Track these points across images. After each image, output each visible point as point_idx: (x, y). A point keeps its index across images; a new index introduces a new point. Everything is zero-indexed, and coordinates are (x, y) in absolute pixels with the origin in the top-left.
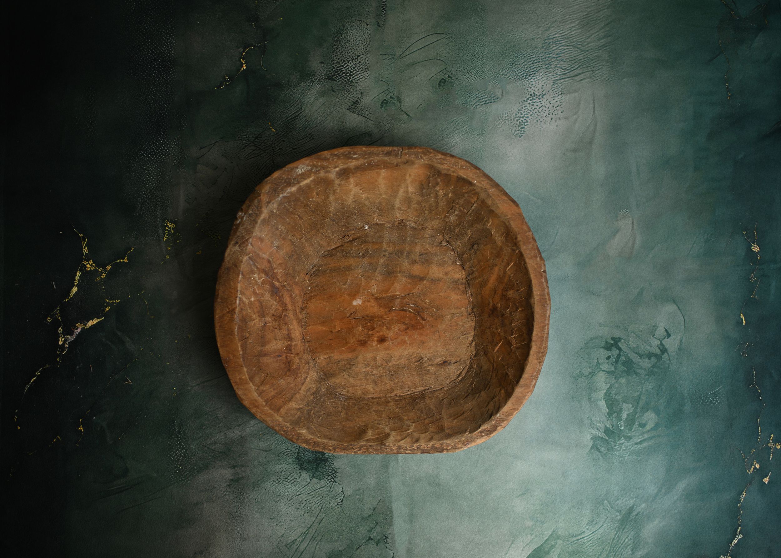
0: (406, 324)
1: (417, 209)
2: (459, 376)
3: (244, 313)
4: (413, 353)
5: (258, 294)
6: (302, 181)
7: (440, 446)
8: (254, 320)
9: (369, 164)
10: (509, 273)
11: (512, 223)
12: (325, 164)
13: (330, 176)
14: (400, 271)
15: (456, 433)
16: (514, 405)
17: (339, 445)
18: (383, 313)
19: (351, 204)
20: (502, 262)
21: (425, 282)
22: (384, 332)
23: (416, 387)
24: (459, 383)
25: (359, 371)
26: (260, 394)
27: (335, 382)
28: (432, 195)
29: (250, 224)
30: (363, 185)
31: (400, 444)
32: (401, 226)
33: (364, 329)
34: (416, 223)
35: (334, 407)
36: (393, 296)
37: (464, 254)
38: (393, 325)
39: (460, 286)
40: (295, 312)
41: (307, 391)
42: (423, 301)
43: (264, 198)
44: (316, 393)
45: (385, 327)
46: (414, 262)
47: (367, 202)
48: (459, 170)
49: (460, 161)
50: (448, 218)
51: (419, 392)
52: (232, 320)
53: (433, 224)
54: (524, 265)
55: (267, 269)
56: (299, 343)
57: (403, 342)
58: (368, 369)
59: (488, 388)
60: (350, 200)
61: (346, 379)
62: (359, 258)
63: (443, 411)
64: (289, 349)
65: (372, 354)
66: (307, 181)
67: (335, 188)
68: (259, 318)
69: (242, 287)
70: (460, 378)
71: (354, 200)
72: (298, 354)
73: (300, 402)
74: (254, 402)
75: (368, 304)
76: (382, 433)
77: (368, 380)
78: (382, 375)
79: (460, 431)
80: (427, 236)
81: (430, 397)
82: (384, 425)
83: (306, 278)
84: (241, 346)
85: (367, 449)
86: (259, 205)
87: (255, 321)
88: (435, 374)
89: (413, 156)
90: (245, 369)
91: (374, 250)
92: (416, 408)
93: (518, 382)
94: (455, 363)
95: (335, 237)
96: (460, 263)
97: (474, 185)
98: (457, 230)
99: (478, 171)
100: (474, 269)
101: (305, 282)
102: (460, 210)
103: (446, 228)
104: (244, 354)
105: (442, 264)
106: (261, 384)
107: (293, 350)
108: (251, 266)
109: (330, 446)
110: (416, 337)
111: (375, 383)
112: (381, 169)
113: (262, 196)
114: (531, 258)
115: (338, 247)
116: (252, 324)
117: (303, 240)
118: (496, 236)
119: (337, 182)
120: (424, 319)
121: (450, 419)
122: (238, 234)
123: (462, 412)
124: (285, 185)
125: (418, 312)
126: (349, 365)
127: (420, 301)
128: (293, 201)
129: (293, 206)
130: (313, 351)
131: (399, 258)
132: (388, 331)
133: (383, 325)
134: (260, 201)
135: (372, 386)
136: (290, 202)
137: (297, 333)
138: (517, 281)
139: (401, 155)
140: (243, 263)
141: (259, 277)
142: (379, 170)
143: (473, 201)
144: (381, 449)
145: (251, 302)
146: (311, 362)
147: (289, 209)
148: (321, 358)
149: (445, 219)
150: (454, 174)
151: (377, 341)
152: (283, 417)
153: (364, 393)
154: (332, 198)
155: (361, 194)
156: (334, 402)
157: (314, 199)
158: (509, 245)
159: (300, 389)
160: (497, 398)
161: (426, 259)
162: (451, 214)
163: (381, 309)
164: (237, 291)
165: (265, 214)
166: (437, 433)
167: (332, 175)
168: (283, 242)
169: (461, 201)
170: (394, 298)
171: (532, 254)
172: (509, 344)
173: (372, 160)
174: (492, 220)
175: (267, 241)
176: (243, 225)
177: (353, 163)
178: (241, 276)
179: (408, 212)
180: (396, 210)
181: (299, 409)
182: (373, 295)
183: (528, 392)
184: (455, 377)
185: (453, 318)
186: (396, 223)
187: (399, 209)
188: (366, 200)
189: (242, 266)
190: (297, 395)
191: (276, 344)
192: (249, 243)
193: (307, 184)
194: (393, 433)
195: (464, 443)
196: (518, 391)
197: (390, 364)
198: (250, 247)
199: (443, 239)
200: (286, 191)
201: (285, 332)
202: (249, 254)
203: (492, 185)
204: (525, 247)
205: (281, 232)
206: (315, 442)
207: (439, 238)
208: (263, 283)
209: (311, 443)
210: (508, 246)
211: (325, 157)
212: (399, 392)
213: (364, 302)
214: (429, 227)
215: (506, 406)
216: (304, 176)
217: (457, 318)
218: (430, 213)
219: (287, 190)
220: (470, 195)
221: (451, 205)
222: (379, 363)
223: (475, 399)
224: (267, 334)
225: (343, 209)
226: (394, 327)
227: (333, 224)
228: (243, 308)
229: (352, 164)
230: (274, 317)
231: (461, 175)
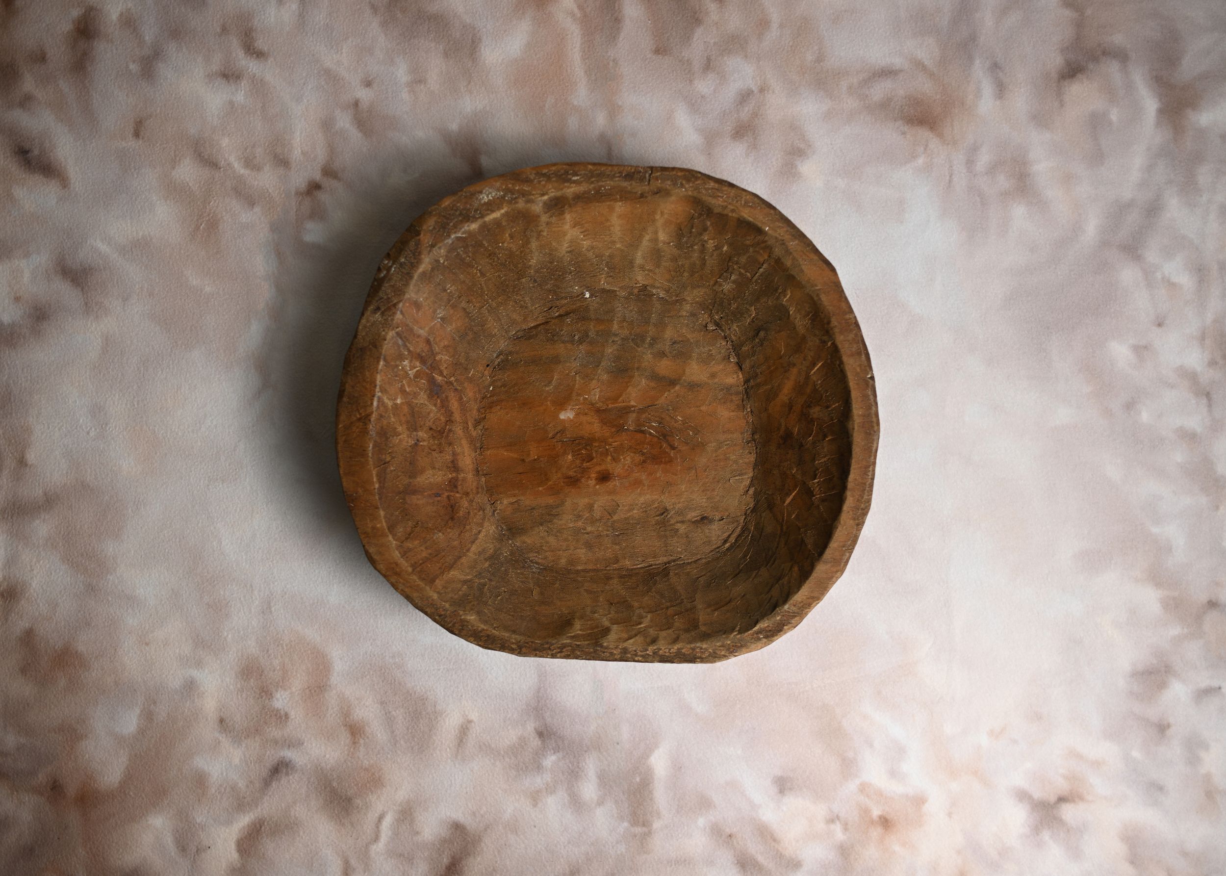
0: (643, 454)
1: (671, 268)
2: (725, 541)
3: (385, 422)
4: (653, 502)
5: (408, 393)
6: (488, 214)
7: (691, 651)
8: (400, 434)
9: (598, 191)
10: (815, 378)
11: (823, 298)
12: (527, 189)
13: (533, 208)
14: (638, 369)
15: (718, 632)
16: (812, 592)
17: (527, 643)
18: (608, 434)
19: (564, 256)
20: (805, 360)
21: (677, 388)
22: (608, 465)
23: (654, 557)
24: (724, 554)
25: (564, 527)
26: (404, 555)
27: (524, 543)
28: (696, 247)
29: (401, 280)
30: (586, 225)
31: (625, 645)
32: (644, 294)
33: (576, 459)
34: (667, 291)
35: (522, 582)
36: (625, 408)
37: (742, 346)
38: (623, 455)
39: (734, 398)
40: (465, 425)
41: (480, 553)
42: (672, 418)
43: (426, 239)
44: (493, 557)
45: (609, 458)
46: (662, 354)
47: (590, 254)
48: (741, 209)
49: (744, 193)
50: (721, 285)
51: (660, 564)
52: (365, 432)
53: (694, 296)
54: (839, 365)
55: (424, 354)
56: (470, 476)
57: (638, 483)
58: (580, 524)
59: (771, 562)
60: (563, 248)
61: (543, 538)
62: (574, 344)
63: (698, 596)
64: (453, 484)
65: (586, 500)
66: (496, 215)
67: (540, 228)
68: (408, 433)
69: (383, 380)
70: (727, 545)
71: (569, 249)
72: (468, 493)
73: (468, 571)
74: (394, 566)
75: (584, 419)
76: (597, 627)
77: (578, 541)
78: (602, 534)
79: (725, 630)
80: (684, 313)
81: (676, 574)
82: (601, 614)
83: (486, 373)
84: (377, 475)
85: (573, 651)
86: (417, 249)
87: (401, 437)
88: (687, 537)
89: (669, 182)
90: (382, 513)
91: (597, 332)
92: (653, 590)
93: (821, 554)
94: (720, 520)
95: (536, 308)
96: (736, 360)
97: (766, 233)
98: (734, 306)
99: (772, 212)
100: (758, 371)
101: (484, 379)
102: (741, 274)
103: (715, 302)
104: (380, 488)
105: (706, 360)
106: (407, 539)
107: (460, 488)
108: (399, 346)
109: (513, 643)
110: (658, 475)
111: (589, 546)
112: (616, 200)
113: (422, 235)
114: (852, 355)
115: (540, 325)
116: (396, 440)
117: (484, 311)
118: (796, 318)
119: (544, 218)
120: (673, 448)
121: (709, 610)
122: (381, 294)
123: (728, 599)
124: (460, 218)
125: (664, 435)
126: (549, 515)
127: (668, 418)
128: (471, 245)
129: (470, 254)
130: (491, 491)
131: (638, 346)
132: (614, 464)
133: (607, 455)
134: (418, 244)
135: (584, 551)
136: (466, 247)
138: (827, 391)
139: (649, 180)
140: (386, 342)
141: (410, 366)
142: (612, 203)
143: (761, 260)
144: (595, 651)
145: (396, 404)
146: (488, 507)
147: (464, 259)
148: (505, 503)
149: (714, 288)
150: (734, 215)
151: (596, 479)
152: (438, 593)
153: (571, 562)
154: (534, 244)
155: (582, 240)
156: (522, 574)
157: (506, 245)
158: (817, 332)
159: (468, 550)
160: (787, 578)
161: (681, 351)
162: (725, 280)
163: (604, 427)
164: (375, 386)
165: (425, 265)
166: (687, 631)
167: (537, 208)
168: (452, 312)
169: (743, 260)
170: (626, 411)
171: (854, 350)
172: (810, 493)
173: (601, 186)
174: (791, 292)
175: (427, 308)
176: (390, 280)
177: (572, 190)
178: (382, 363)
179: (655, 273)
180: (636, 269)
181: (465, 582)
182: (592, 404)
183: (837, 571)
184: (720, 543)
185: (720, 448)
186: (636, 291)
187: (642, 268)
188: (589, 251)
189: (385, 347)
190: (464, 560)
191: (433, 475)
192: (398, 310)
193: (495, 219)
194: (615, 627)
195: (728, 649)
196: (821, 569)
197: (615, 518)
198: (399, 316)
199: (709, 320)
200: (461, 229)
201: (449, 458)
202: (397, 328)
203: (793, 236)
204: (842, 337)
205: (450, 295)
206: (488, 636)
207: (704, 317)
208: (417, 376)
209: (482, 636)
210: (815, 335)
211: (527, 178)
212: (627, 563)
213: (577, 415)
214: (688, 299)
215: (800, 592)
216: (491, 206)
217: (727, 449)
218: (691, 276)
219: (464, 227)
220: (757, 249)
221: (726, 266)
222: (597, 514)
223: (751, 579)
224: (419, 458)
225: (551, 263)
226: (624, 458)
227: (534, 287)
228: (383, 414)
229: (570, 190)
230: (431, 432)
231: (746, 216)
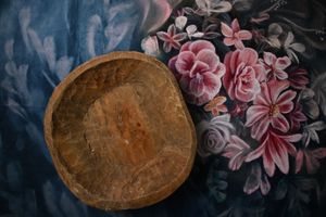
1: (76, 132)
2: (141, 86)
3: (149, 191)
4: (139, 109)
5: (139, 187)
12: (70, 181)
14: (106, 129)
21: (107, 117)
25: (156, 130)
27: (165, 138)
29: (109, 204)
36: (117, 127)
39: (102, 100)
41: (173, 149)
42: (115, 114)
52: (154, 195)
55: (127, 188)
56: (154, 160)
57: (136, 116)
60: (82, 163)
63: (158, 87)
74: (186, 171)
80: (86, 123)
82: (174, 111)
87: (150, 184)
88: (145, 96)
91: (102, 144)
94: (136, 90)
96: (92, 104)
98: (78, 111)
100: (92, 97)
103: (79, 117)
104: (166, 185)
106: (177, 171)
107: (158, 162)
110: (131, 111)
118: (73, 94)
120: (123, 110)
121: (160, 83)
122: (115, 208)
124: (85, 195)
125: (121, 114)
133: (132, 127)
141: (131, 190)
152: (187, 157)
154: (84, 171)
159: (173, 152)
164: (140, 198)
165: (102, 199)
168: (112, 185)
176: (111, 207)
178: (133, 199)
182: (121, 136)
187: (79, 140)
188: (80, 156)
189: (129, 200)
190: (176, 153)
191: (157, 171)
192: (118, 201)
193: (81, 186)
197: (148, 118)
201: (151, 168)
202: (122, 199)
208: (133, 187)
209: (194, 140)
215: (144, 60)
216: (78, 188)
222: (149, 123)
224: (155, 177)
225: (88, 164)
230: (146, 176)
231: (51, 120)
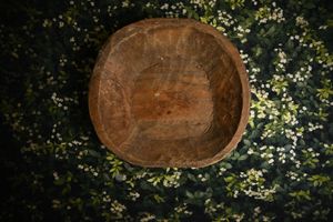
0: (180, 105)
4: (183, 119)
5: (109, 90)
6: (131, 35)
7: (196, 164)
8: (107, 102)
9: (164, 27)
10: (231, 81)
11: (233, 57)
13: (144, 33)
15: (204, 158)
17: (147, 163)
18: (169, 100)
19: (155, 47)
20: (228, 76)
22: (170, 109)
23: (184, 136)
24: (205, 134)
25: (157, 127)
26: (110, 138)
27: (146, 133)
28: (194, 43)
29: (105, 56)
30: (161, 37)
31: (177, 162)
32: (179, 58)
33: (161, 107)
34: (186, 56)
35: (146, 144)
37: (209, 72)
40: (127, 99)
41: (133, 136)
42: (189, 94)
43: (112, 43)
44: (137, 137)
47: (162, 46)
48: (207, 30)
50: (202, 54)
51: (186, 138)
52: (96, 102)
53: (194, 58)
54: (238, 77)
58: (162, 127)
59: (219, 136)
60: (154, 44)
62: (158, 73)
64: (124, 116)
66: (133, 35)
68: (110, 102)
69: (101, 86)
70: (206, 131)
71: (156, 45)
72: (129, 119)
75: (162, 95)
76: (168, 157)
77: (162, 132)
79: (206, 157)
80: (191, 63)
81: (191, 140)
88: (194, 129)
89: (185, 23)
90: (103, 126)
92: (184, 145)
93: (234, 134)
97: (215, 37)
104: (102, 118)
105: (198, 77)
107: (126, 117)
108: (106, 76)
109: (143, 163)
110: (185, 111)
116: (106, 104)
122: (99, 61)
124: (123, 36)
126: (153, 124)
127: (187, 95)
130: (136, 118)
132: (172, 109)
133: (170, 106)
134: (110, 45)
135: (164, 134)
136: (125, 45)
137: (128, 108)
138: (235, 85)
139: (179, 22)
142: (168, 30)
146: (135, 122)
148: (140, 121)
149: (200, 55)
150: (205, 32)
151: (167, 113)
153: (160, 138)
154: (145, 44)
155: (160, 42)
158: (231, 67)
159: (129, 136)
160: (224, 141)
163: (168, 98)
164: (99, 88)
165: (113, 51)
166: (195, 157)
170: (175, 92)
171: (243, 72)
172: (230, 116)
173: (165, 25)
174: (223, 55)
175: (114, 64)
178: (101, 81)
180: (176, 50)
181: (128, 145)
182: (165, 91)
184: (204, 131)
185: (203, 103)
186: (177, 57)
189: (101, 76)
192: (105, 65)
194: (173, 157)
196: (234, 138)
198: (105, 67)
199: (198, 65)
200: (123, 40)
205: (121, 60)
206: (136, 161)
209: (134, 161)
211: (142, 23)
212: (177, 138)
213: (160, 94)
214: (192, 59)
216: (132, 32)
218: (193, 52)
220: (213, 43)
221: (203, 47)
223: (213, 142)
225: (151, 49)
226: (175, 107)
227: (146, 57)
228: (102, 96)
229: (155, 27)
231: (209, 32)
